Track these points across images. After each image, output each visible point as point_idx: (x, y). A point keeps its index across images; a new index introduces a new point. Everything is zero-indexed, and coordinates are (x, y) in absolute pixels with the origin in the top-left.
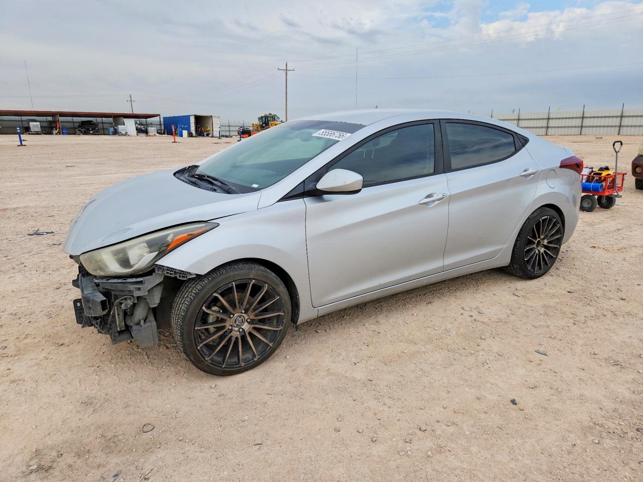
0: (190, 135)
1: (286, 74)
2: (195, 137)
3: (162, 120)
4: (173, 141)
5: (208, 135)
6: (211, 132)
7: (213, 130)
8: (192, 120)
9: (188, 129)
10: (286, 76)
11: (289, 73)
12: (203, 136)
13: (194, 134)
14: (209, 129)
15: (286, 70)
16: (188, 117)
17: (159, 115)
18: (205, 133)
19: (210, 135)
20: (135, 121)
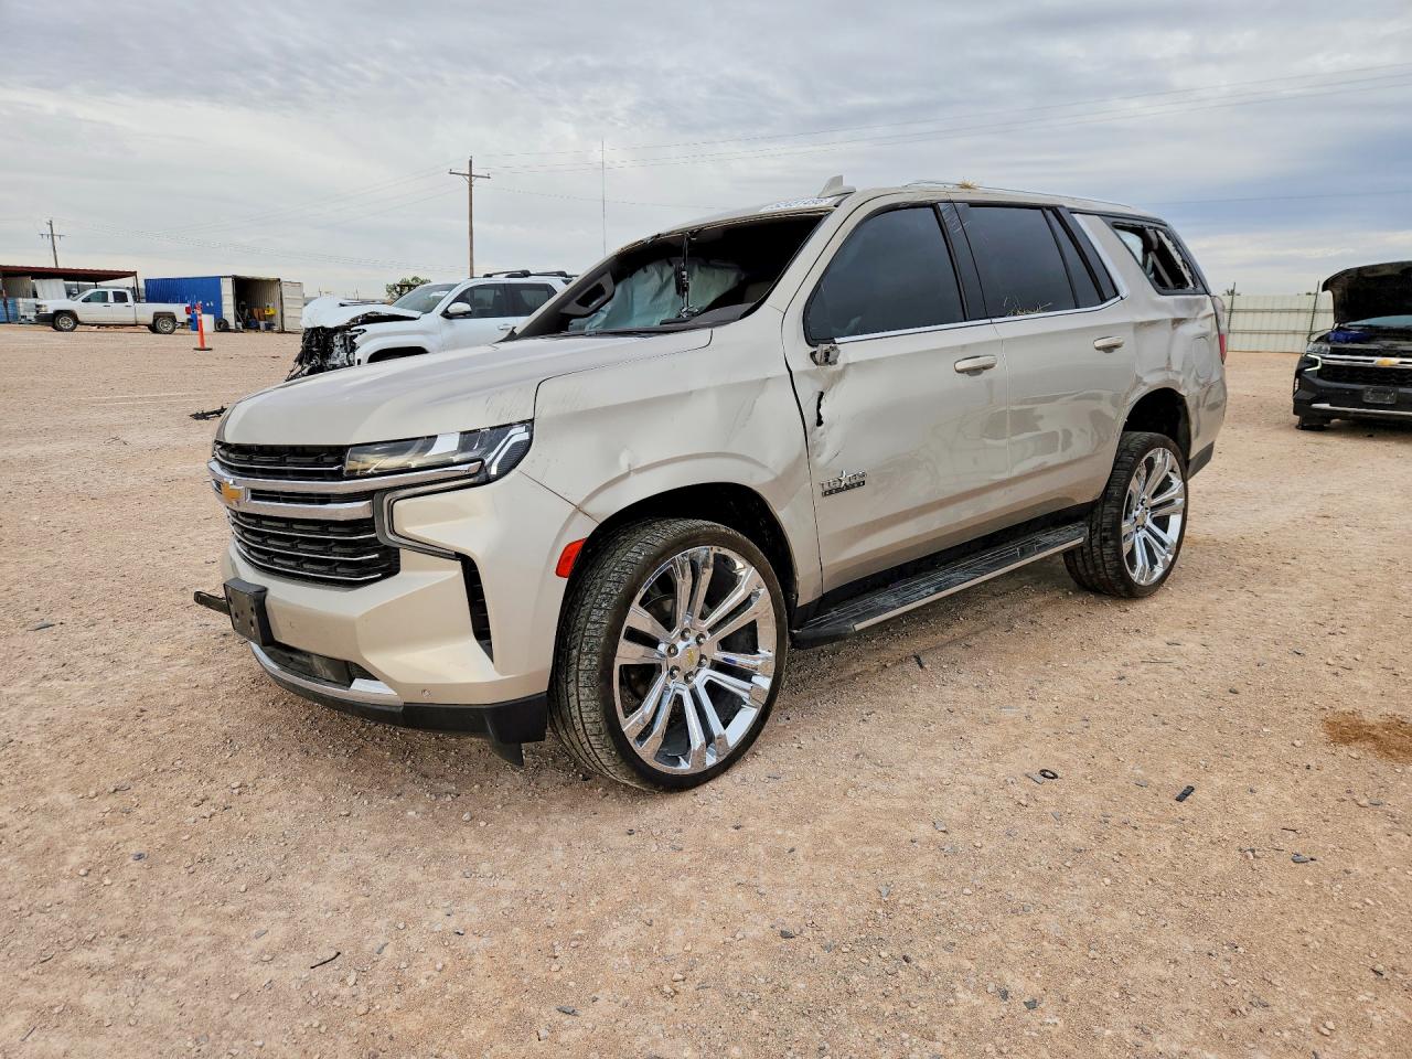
0: (222, 326)
1: (471, 186)
2: (237, 331)
3: (142, 285)
4: (199, 346)
5: (269, 328)
6: (277, 320)
7: (282, 315)
8: (227, 290)
9: (216, 311)
10: (471, 189)
11: (476, 182)
12: (257, 328)
13: (232, 323)
14: (272, 312)
15: (471, 175)
16: (217, 280)
17: (134, 274)
18: (262, 324)
19: (276, 328)
20: (66, 285)
